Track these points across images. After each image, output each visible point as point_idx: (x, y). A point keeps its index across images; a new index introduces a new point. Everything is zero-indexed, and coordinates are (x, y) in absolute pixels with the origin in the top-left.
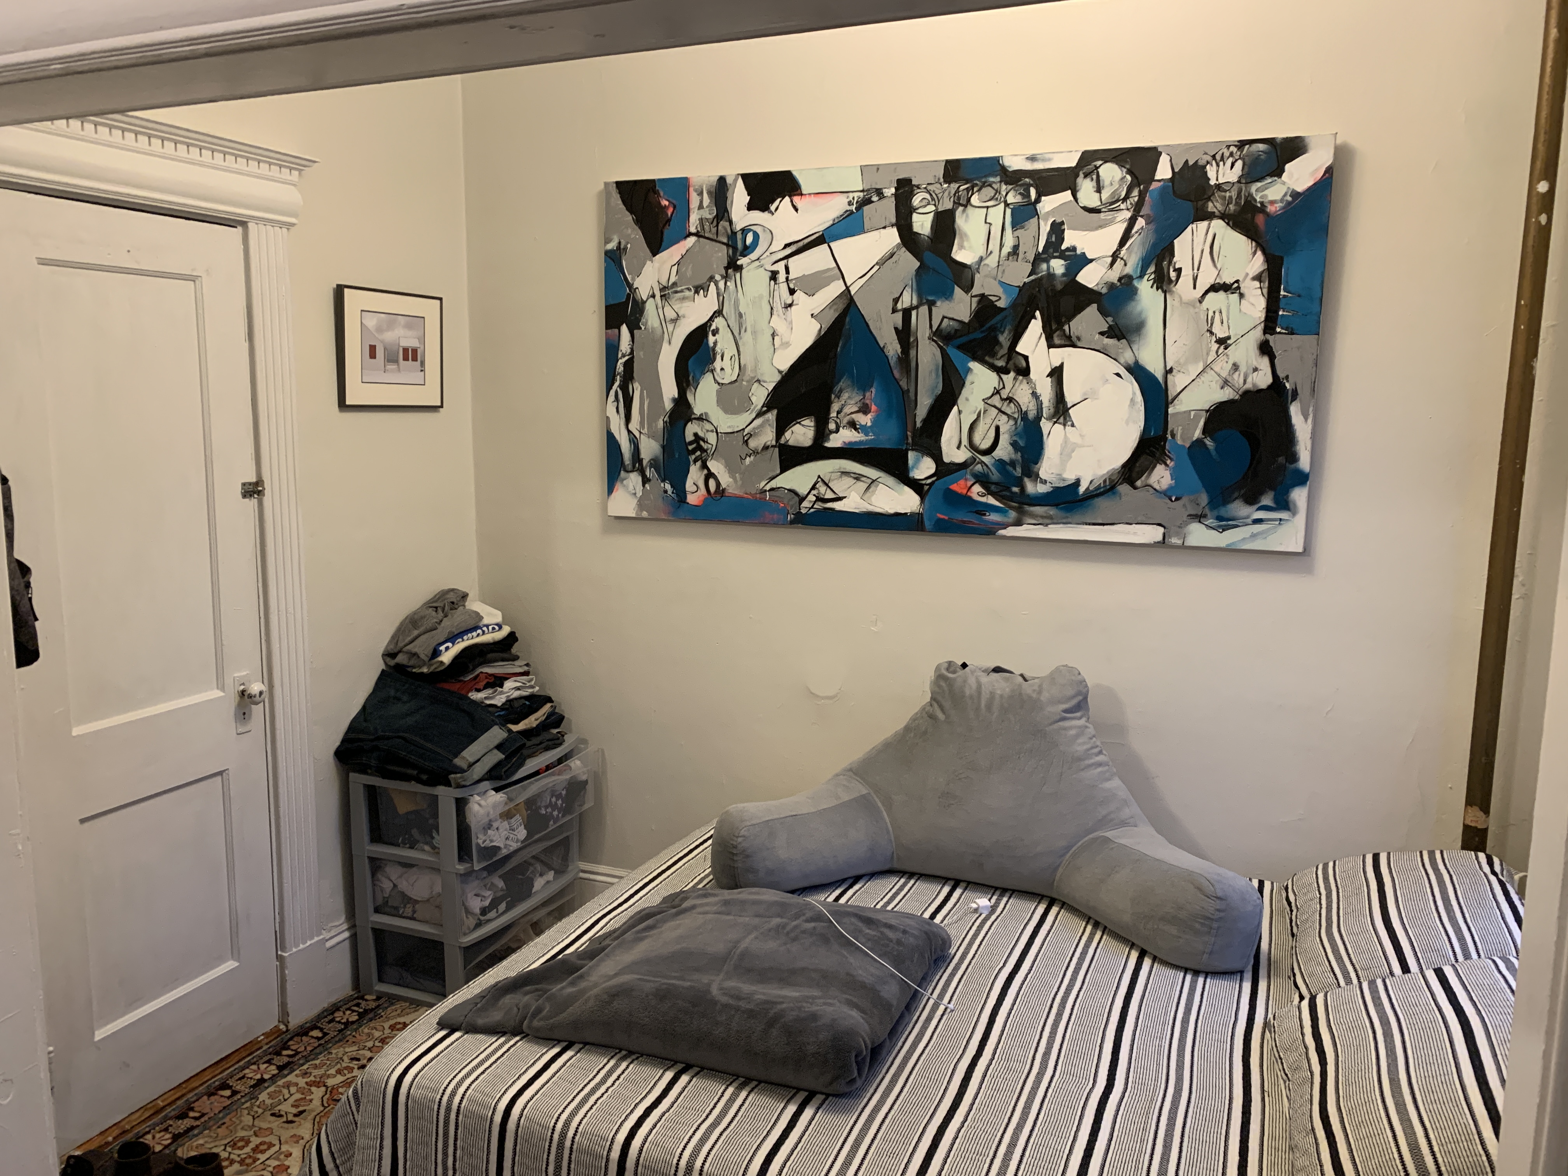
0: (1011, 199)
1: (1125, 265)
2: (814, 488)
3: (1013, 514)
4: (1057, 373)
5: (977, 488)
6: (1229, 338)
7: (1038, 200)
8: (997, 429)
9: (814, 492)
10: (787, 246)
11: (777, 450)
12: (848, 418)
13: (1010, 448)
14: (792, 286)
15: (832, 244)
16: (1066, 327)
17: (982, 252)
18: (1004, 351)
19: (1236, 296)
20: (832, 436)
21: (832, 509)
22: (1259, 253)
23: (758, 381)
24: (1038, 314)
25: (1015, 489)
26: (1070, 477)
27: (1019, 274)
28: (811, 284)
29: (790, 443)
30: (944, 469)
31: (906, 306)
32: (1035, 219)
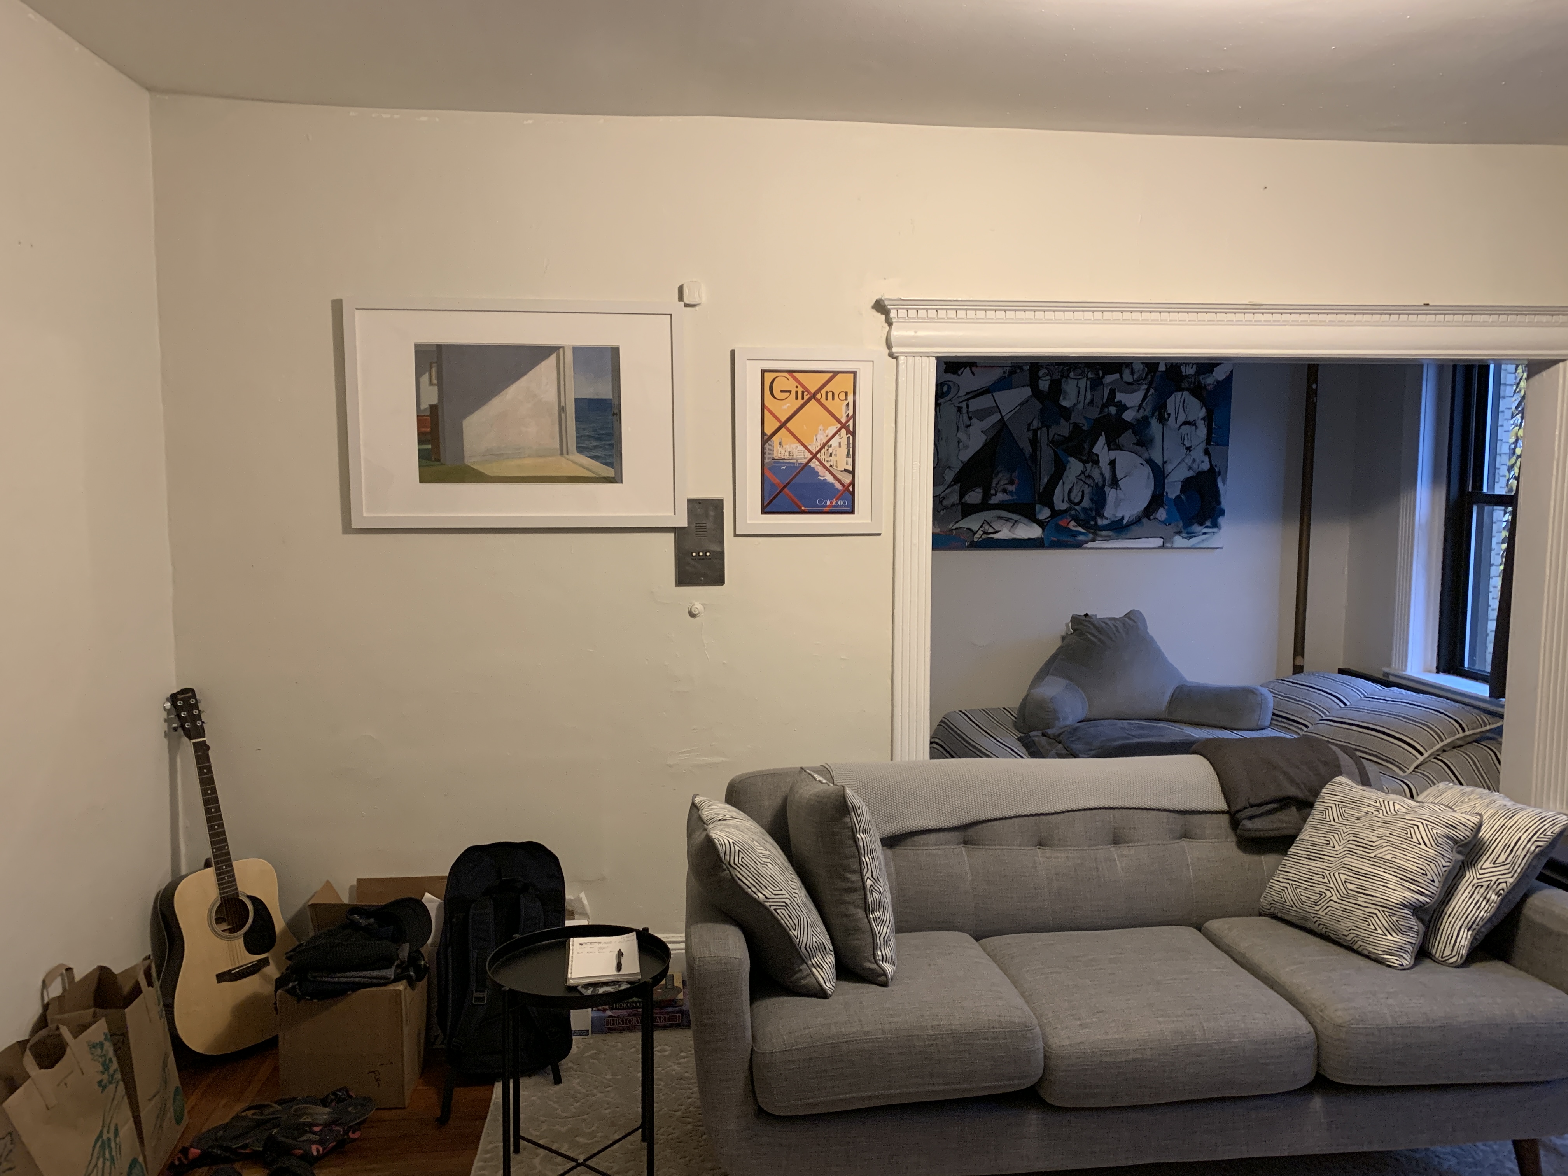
0: (1090, 375)
1: (1145, 411)
2: (981, 526)
3: (1091, 536)
4: (1112, 463)
5: (1073, 523)
6: (1191, 447)
7: (1103, 377)
8: (1083, 492)
9: (981, 529)
10: (968, 393)
11: (960, 506)
12: (1002, 487)
13: (1090, 501)
14: (970, 415)
15: (995, 394)
16: (1117, 440)
17: (1074, 401)
18: (1086, 452)
19: (1194, 427)
20: (993, 497)
21: (993, 538)
22: (1204, 408)
23: (949, 467)
24: (1103, 433)
26: (1119, 515)
27: (1094, 413)
28: (982, 415)
29: (968, 502)
30: (1055, 514)
31: (1034, 428)
32: (1102, 386)
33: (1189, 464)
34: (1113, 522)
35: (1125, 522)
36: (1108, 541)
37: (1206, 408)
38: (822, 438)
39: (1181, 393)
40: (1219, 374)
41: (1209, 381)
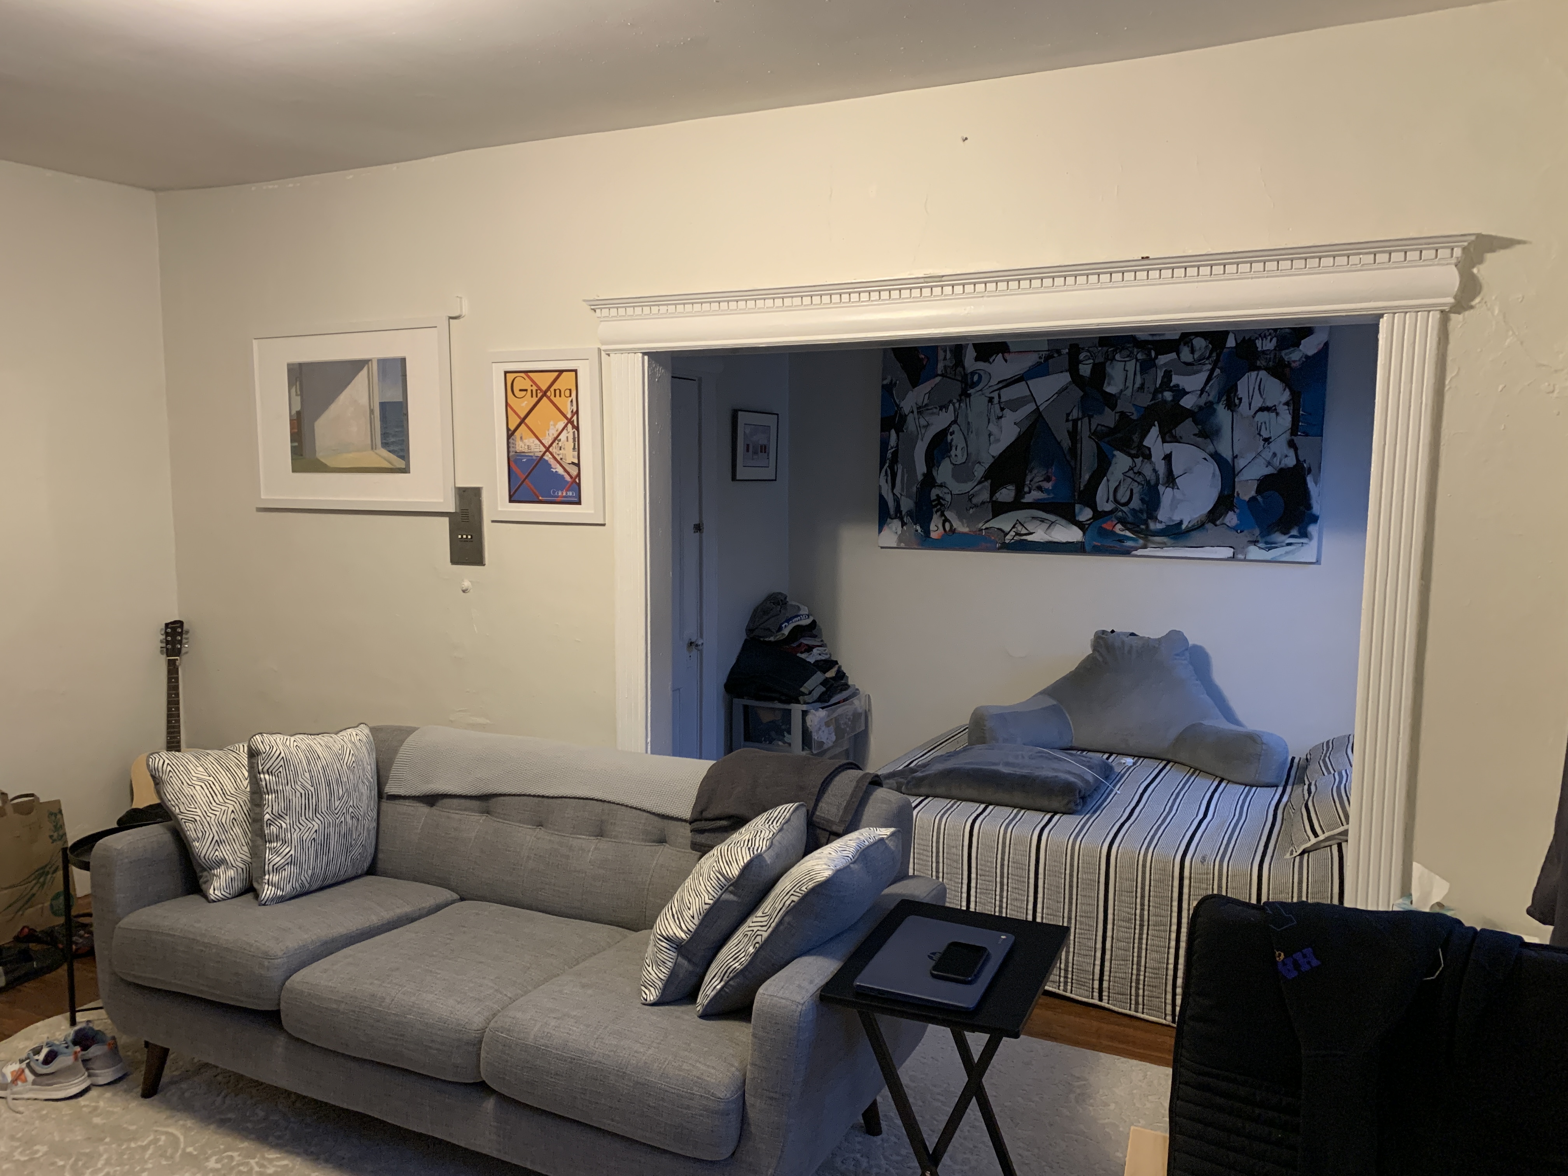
0: (1140, 356)
1: (1209, 395)
2: (1014, 527)
3: (1141, 542)
4: (1168, 458)
5: (1119, 526)
6: (1270, 438)
7: (1156, 357)
8: (1132, 490)
9: (1014, 530)
10: (999, 382)
11: (990, 504)
12: (1037, 484)
13: (1140, 502)
14: (1002, 406)
15: (1030, 382)
16: (1173, 431)
17: (1121, 387)
18: (1135, 445)
19: (1274, 414)
20: (1027, 496)
21: (1026, 540)
22: (1287, 390)
24: (1156, 423)
25: (1143, 527)
26: (1177, 518)
27: (1145, 400)
28: (1015, 405)
29: (999, 500)
30: (1098, 515)
31: (1074, 418)
32: (1154, 369)
33: (1268, 459)
34: (1168, 526)
36: (1162, 548)
37: (1290, 390)
38: (553, 433)
39: (1256, 372)
40: (1309, 347)
41: (1295, 356)
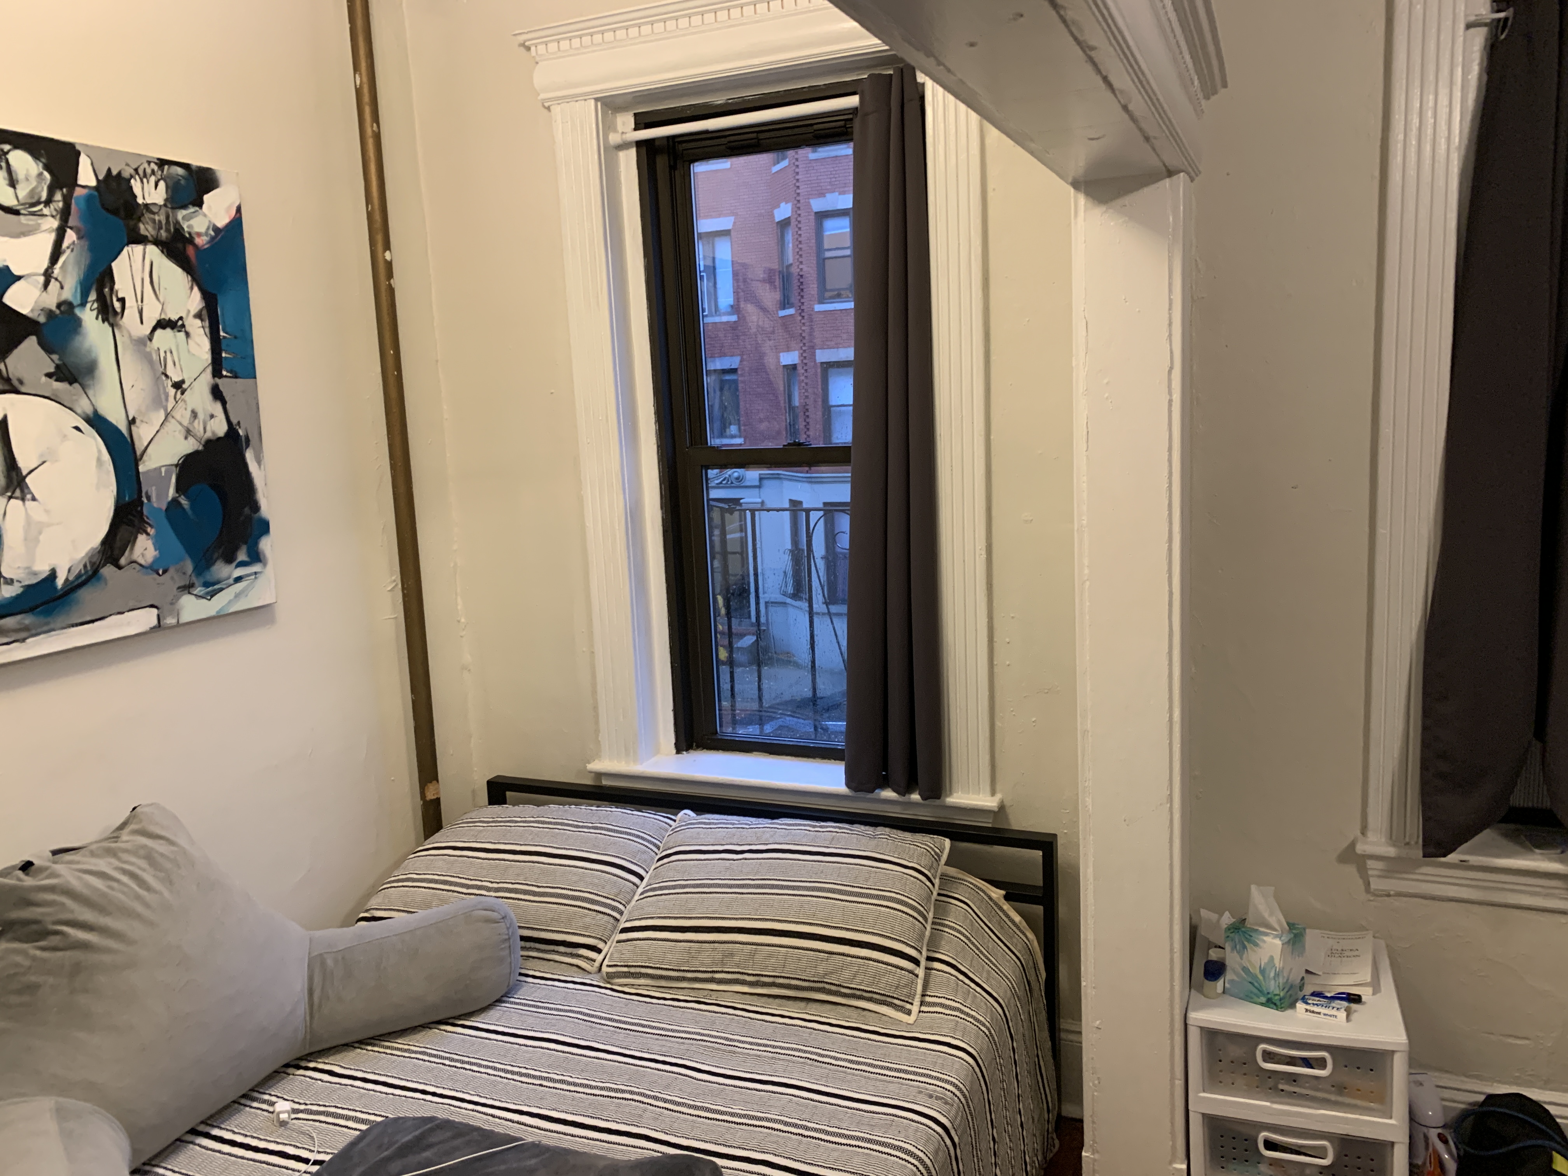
6: (183, 382)
16: (2, 367)
19: (182, 335)
22: (196, 289)
26: (42, 568)
33: (186, 423)
34: (28, 588)
35: (60, 582)
36: (23, 640)
37: (201, 289)
39: (140, 247)
40: (216, 210)
41: (198, 225)
